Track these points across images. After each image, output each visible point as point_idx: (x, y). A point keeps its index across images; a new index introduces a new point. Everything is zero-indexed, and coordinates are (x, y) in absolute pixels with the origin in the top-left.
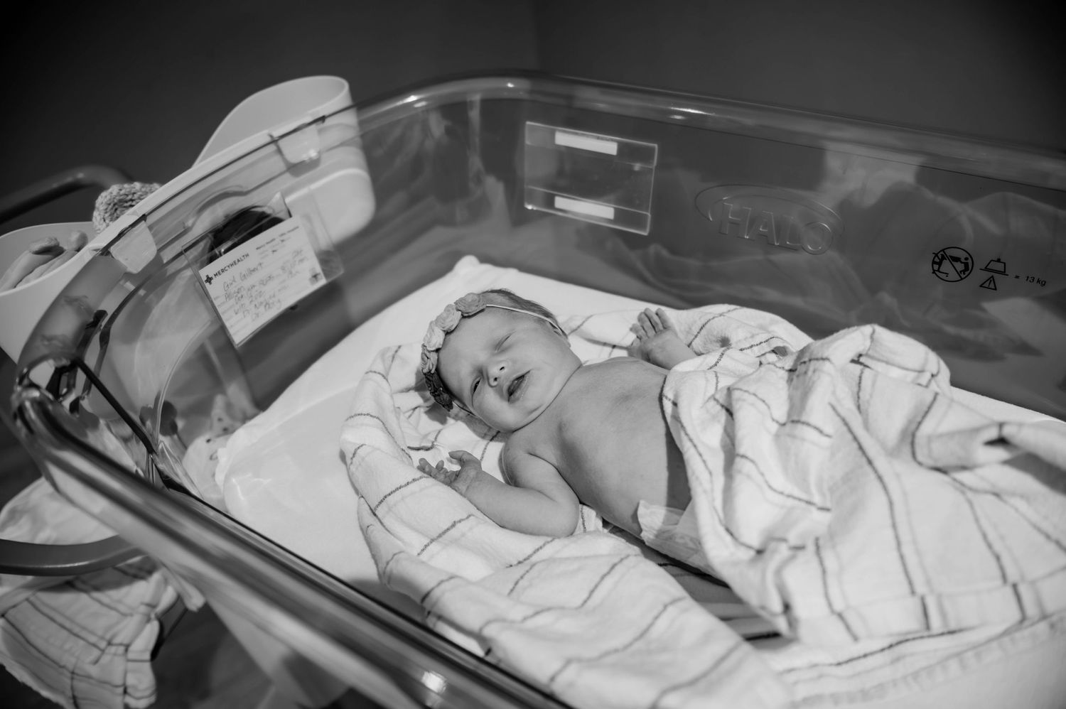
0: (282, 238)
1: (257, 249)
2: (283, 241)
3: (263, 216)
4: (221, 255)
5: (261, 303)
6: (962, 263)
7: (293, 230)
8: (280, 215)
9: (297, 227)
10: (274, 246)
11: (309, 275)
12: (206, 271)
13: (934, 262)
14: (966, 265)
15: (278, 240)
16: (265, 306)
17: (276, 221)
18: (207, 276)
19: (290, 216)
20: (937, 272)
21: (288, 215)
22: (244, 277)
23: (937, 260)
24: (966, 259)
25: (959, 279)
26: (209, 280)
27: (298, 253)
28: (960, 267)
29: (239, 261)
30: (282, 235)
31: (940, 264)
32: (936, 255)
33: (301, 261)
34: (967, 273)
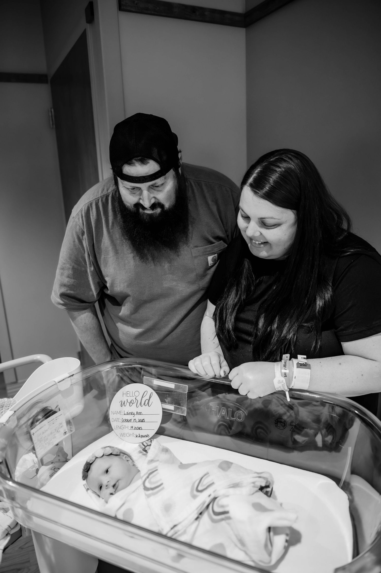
0: (56, 418)
1: (48, 422)
2: (56, 419)
3: (51, 411)
4: (37, 425)
5: (47, 443)
6: (283, 423)
7: (60, 415)
8: (57, 410)
9: (62, 414)
10: (53, 421)
11: (63, 432)
12: (32, 431)
13: (275, 423)
14: (284, 424)
15: (55, 420)
16: (48, 444)
17: (55, 412)
18: (33, 433)
19: (60, 410)
20: (277, 427)
21: (59, 411)
22: (43, 433)
23: (276, 422)
24: (284, 422)
25: (283, 428)
26: (33, 434)
27: (61, 424)
28: (284, 425)
29: (42, 427)
30: (57, 417)
31: (277, 424)
32: (275, 421)
33: (61, 427)
34: (285, 426)
